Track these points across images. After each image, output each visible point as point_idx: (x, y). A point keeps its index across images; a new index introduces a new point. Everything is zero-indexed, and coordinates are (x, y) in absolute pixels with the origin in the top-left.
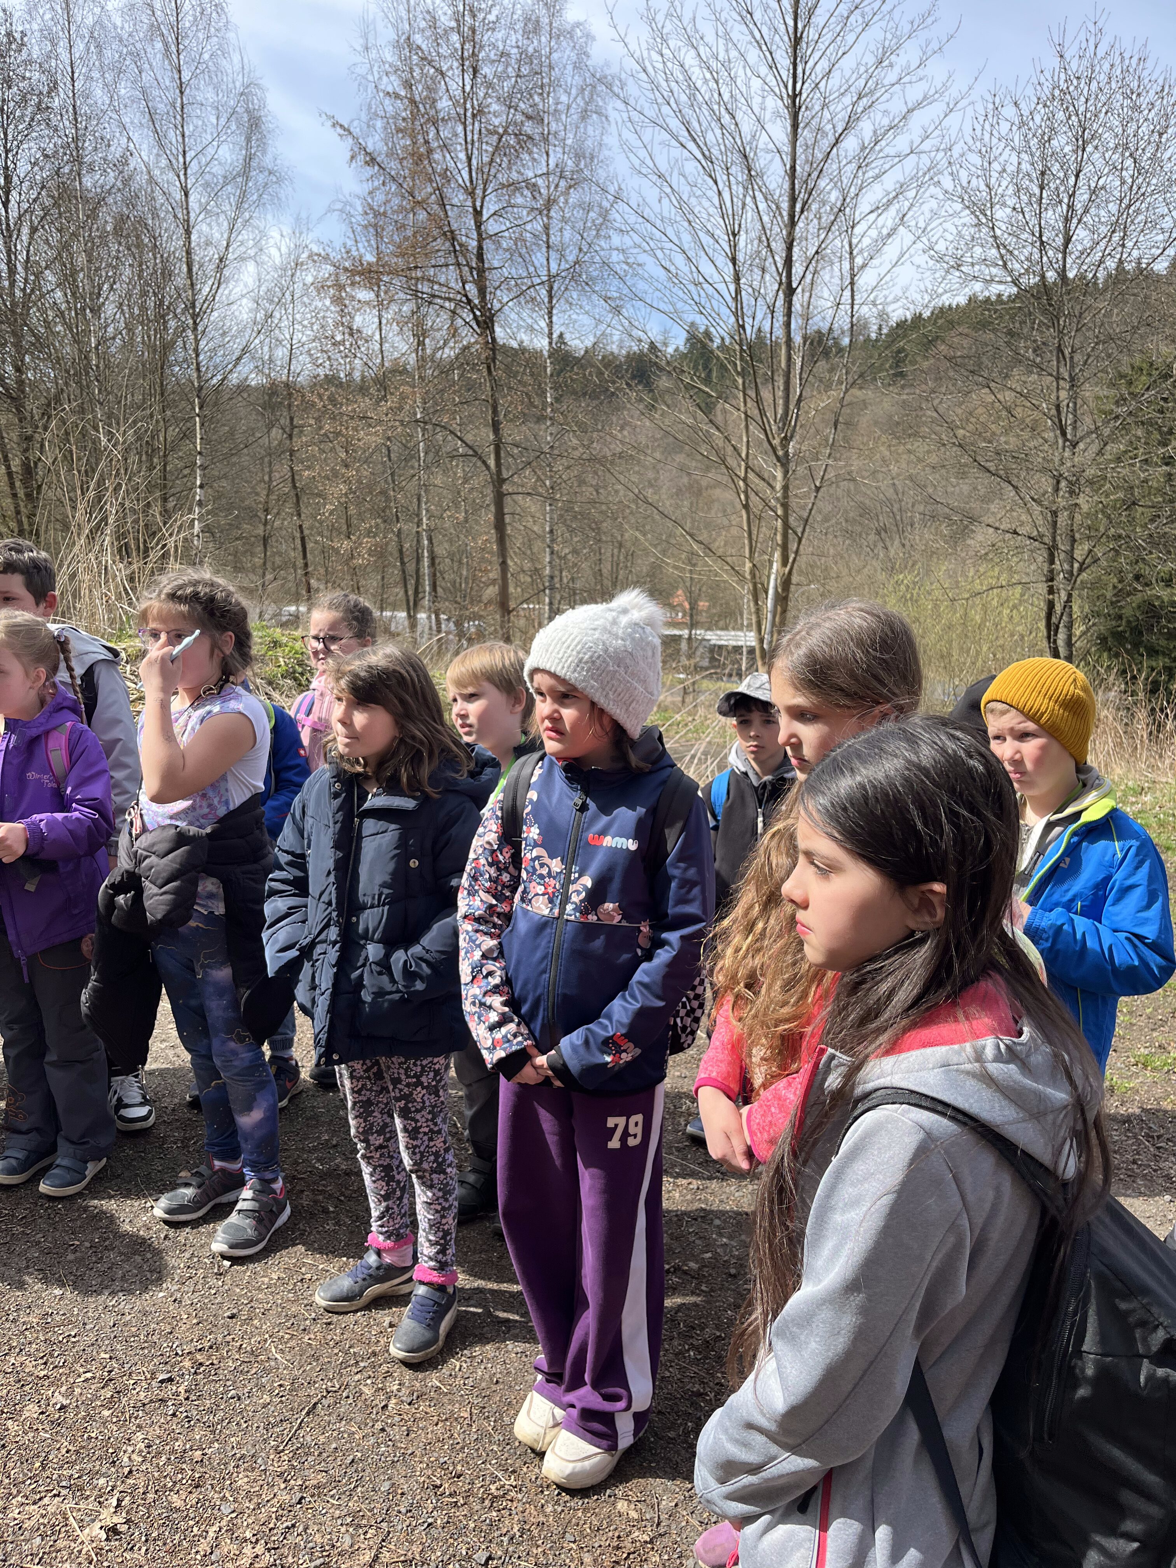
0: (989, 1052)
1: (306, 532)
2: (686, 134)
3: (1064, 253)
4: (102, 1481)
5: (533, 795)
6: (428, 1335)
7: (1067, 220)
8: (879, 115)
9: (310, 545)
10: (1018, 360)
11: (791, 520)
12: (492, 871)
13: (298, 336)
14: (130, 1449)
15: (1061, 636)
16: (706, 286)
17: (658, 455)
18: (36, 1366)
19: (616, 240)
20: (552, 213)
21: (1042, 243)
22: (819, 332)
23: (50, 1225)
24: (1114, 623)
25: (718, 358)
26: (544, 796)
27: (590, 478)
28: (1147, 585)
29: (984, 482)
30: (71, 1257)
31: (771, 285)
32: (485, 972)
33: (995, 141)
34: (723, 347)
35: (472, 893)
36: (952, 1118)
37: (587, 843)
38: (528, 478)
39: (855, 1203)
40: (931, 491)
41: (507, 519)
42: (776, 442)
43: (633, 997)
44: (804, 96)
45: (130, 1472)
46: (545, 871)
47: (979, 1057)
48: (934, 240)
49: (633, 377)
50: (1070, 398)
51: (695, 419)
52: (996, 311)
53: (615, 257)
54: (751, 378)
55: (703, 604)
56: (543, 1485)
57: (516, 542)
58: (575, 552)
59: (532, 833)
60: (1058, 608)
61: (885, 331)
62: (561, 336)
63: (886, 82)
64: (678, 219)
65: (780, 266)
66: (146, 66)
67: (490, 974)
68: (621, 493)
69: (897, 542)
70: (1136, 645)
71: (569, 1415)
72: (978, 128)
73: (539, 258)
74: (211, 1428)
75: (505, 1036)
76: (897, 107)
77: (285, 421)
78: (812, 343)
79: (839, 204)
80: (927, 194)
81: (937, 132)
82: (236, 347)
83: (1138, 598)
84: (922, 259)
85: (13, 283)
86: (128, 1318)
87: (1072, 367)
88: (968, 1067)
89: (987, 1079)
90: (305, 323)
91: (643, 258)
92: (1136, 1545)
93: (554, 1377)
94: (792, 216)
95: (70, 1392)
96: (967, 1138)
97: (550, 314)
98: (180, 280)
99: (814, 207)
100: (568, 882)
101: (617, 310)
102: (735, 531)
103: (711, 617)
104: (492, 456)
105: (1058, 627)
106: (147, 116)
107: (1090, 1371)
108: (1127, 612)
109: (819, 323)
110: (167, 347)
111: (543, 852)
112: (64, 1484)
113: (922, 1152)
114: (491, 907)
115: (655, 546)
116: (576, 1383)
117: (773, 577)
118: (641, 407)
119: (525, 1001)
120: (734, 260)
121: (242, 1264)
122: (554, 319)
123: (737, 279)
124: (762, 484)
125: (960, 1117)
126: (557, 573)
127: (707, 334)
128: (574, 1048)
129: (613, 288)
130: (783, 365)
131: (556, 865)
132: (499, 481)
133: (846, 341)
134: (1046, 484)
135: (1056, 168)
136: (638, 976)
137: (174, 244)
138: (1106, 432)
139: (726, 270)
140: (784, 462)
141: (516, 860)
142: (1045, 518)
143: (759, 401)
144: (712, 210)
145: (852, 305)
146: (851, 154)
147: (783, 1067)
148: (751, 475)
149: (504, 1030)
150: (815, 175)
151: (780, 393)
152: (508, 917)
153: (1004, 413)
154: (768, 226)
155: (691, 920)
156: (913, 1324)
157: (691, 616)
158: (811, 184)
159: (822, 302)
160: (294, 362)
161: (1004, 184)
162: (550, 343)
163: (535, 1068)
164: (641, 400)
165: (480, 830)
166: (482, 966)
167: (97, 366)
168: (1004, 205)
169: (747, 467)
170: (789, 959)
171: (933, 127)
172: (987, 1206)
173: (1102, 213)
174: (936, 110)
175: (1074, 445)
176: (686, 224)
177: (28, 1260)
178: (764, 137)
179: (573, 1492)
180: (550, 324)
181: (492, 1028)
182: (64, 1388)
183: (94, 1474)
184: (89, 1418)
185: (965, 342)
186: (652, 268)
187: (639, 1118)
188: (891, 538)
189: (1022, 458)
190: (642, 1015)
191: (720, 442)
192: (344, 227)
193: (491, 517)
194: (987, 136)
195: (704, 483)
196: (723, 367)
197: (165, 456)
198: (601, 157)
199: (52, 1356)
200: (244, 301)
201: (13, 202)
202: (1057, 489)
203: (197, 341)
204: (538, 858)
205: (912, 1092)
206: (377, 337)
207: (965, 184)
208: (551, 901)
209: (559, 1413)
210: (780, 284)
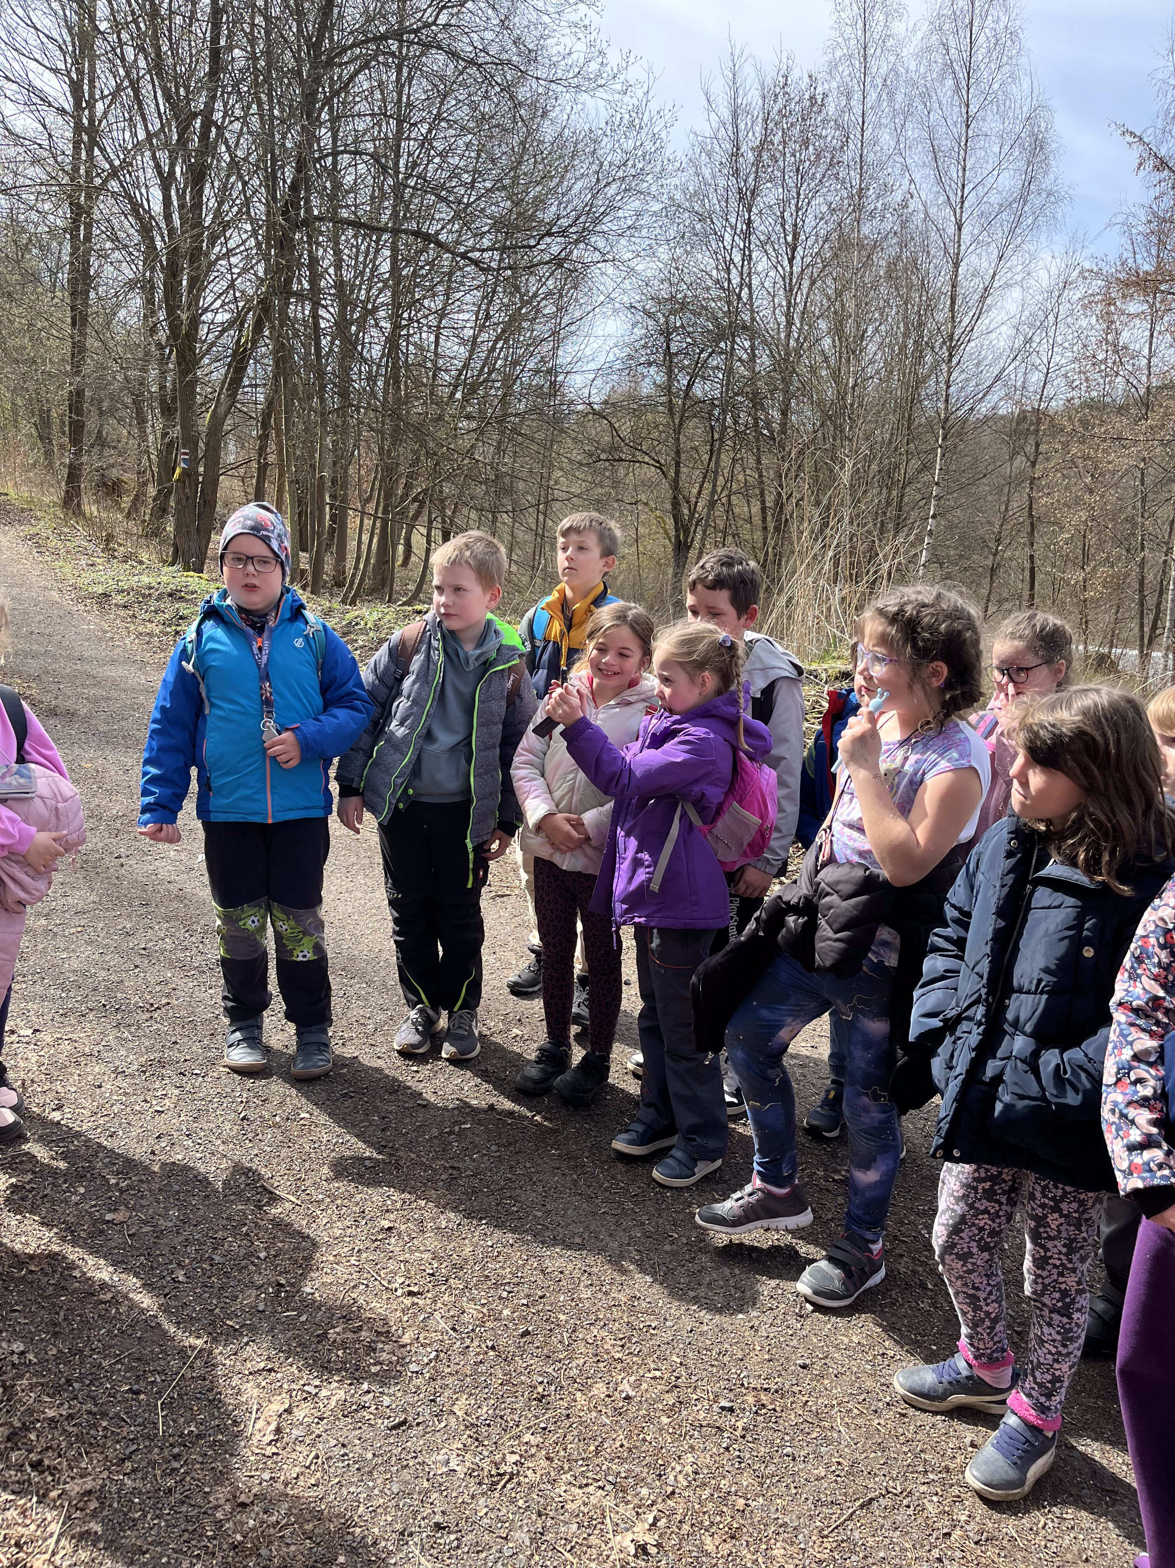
1: (1038, 563)
4: (645, 1491)
6: (1012, 1474)
9: (1039, 577)
13: (1057, 358)
14: (678, 1468)
18: (614, 1346)
23: (657, 1210)
30: (668, 1248)
32: (1133, 1077)
35: (1134, 977)
45: (673, 1493)
66: (936, 105)
67: (1140, 1081)
74: (761, 1478)
75: (1148, 1163)
77: (1030, 449)
82: (988, 376)
85: (788, 336)
86: (705, 1328)
90: (1066, 345)
95: (637, 1385)
98: (942, 315)
106: (931, 155)
110: (920, 382)
112: (610, 1478)
121: (825, 1314)
137: (941, 282)
149: (1146, 1155)
160: (1048, 386)
165: (1157, 902)
166: (1131, 1068)
167: (852, 405)
177: (630, 1237)
181: (1131, 1148)
182: (632, 1379)
183: (640, 1480)
184: (650, 1420)
192: (1124, 240)
197: (903, 488)
199: (630, 1340)
200: (1004, 328)
201: (798, 258)
203: (950, 374)
206: (1146, 352)
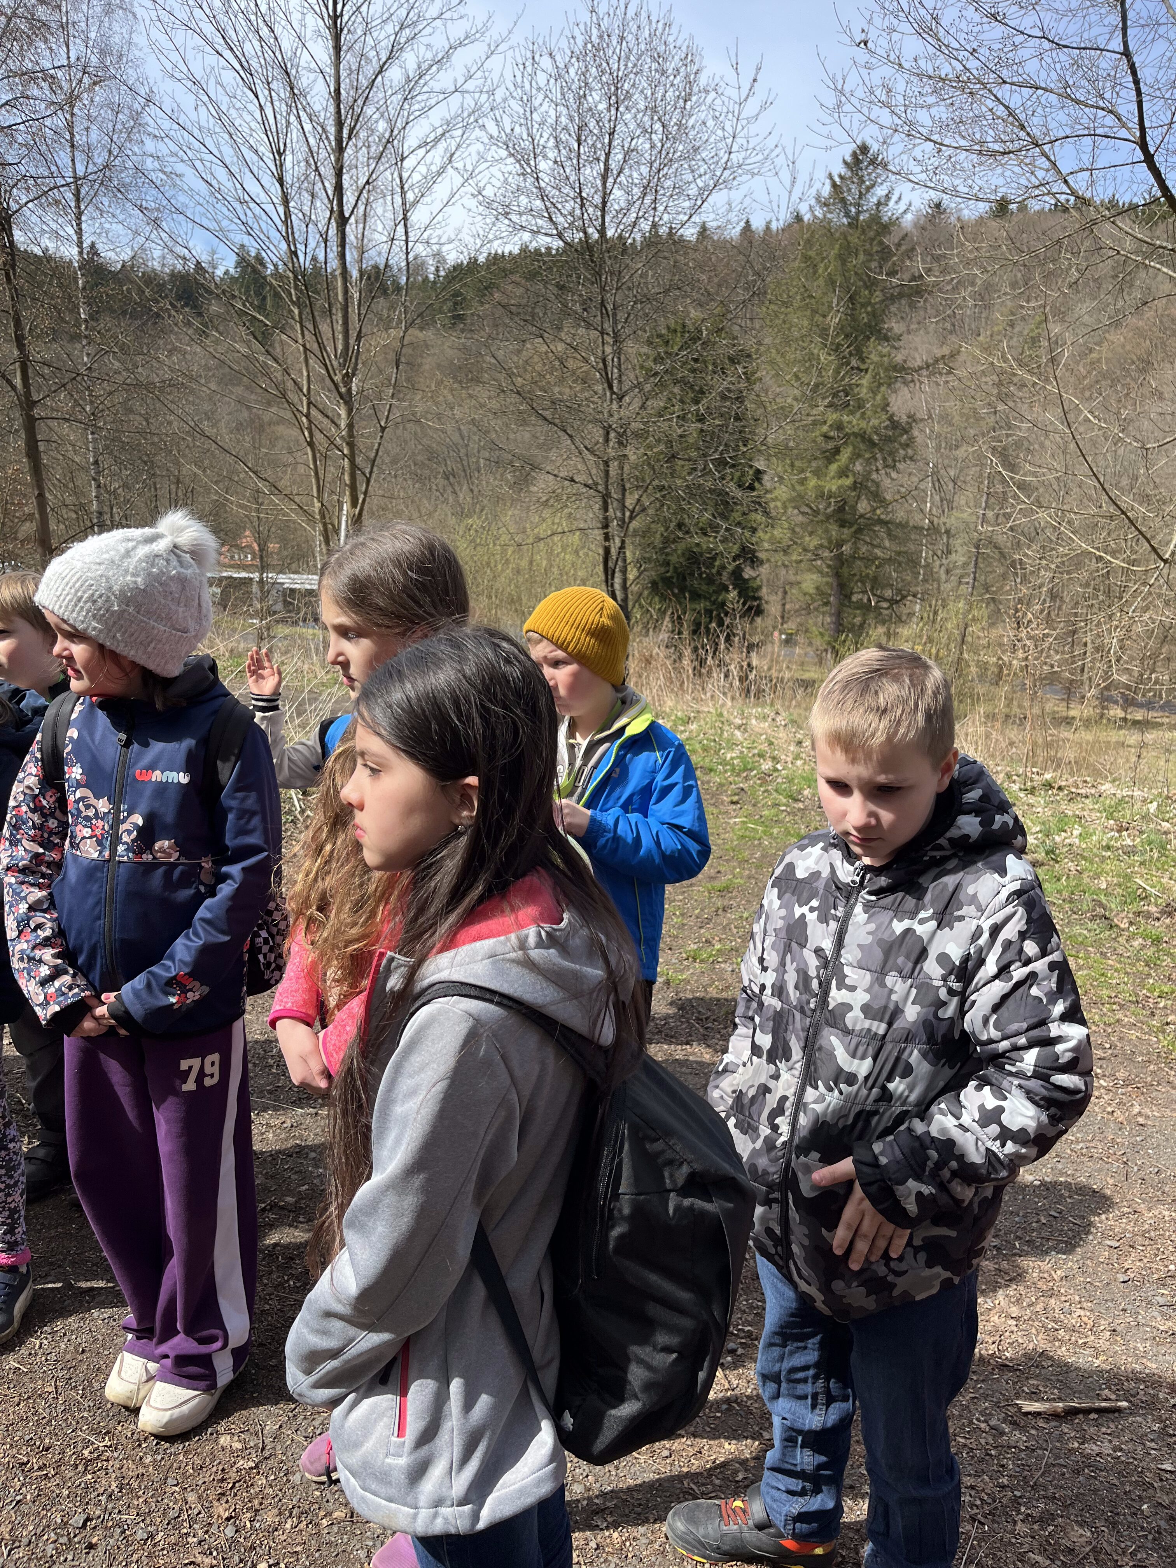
0: (532, 940)
2: (222, 41)
3: (603, 211)
5: (73, 733)
6: (1, 1319)
7: (605, 178)
8: (423, 49)
10: (566, 312)
11: (359, 460)
12: (35, 817)
15: (618, 581)
16: (252, 205)
17: (213, 386)
19: (150, 145)
20: (76, 110)
21: (582, 199)
22: (376, 267)
24: (663, 570)
25: (271, 285)
26: (85, 733)
27: (137, 405)
28: (687, 532)
29: (542, 430)
31: (322, 212)
33: (534, 92)
34: (276, 274)
35: (14, 843)
36: (498, 1004)
37: (135, 779)
38: (63, 401)
39: (413, 1093)
40: (493, 436)
41: (42, 446)
42: (338, 378)
43: (196, 934)
44: (345, 18)
46: (91, 813)
47: (523, 945)
48: (481, 184)
49: (179, 298)
50: (614, 352)
51: (250, 348)
52: (545, 263)
53: (150, 164)
54: (308, 310)
55: (273, 546)
56: (139, 1441)
57: (55, 474)
58: (125, 486)
59: (75, 773)
60: (614, 552)
61: (442, 273)
62: (93, 246)
63: (428, 16)
64: (217, 130)
65: (330, 193)
68: (175, 424)
69: (465, 487)
70: (682, 590)
71: (163, 1366)
72: (519, 75)
73: (63, 157)
75: (60, 989)
76: (440, 43)
78: (369, 278)
79: (387, 135)
80: (473, 137)
81: (479, 74)
83: (681, 546)
84: (472, 203)
87: (615, 322)
88: (513, 955)
89: (529, 964)
91: (180, 168)
92: (674, 1356)
93: (144, 1332)
94: (339, 140)
96: (513, 1021)
97: (79, 218)
99: (363, 134)
100: (117, 822)
101: (156, 223)
102: (301, 469)
103: (283, 559)
104: (18, 374)
105: (614, 572)
107: (626, 1211)
108: (674, 559)
109: (375, 257)
111: (88, 793)
113: (471, 1039)
114: (37, 856)
115: (216, 483)
116: (169, 1332)
117: (344, 518)
118: (190, 332)
119: (81, 952)
120: (281, 181)
122: (84, 226)
123: (286, 201)
124: (326, 421)
125: (505, 1002)
126: (106, 509)
127: (260, 260)
128: (136, 993)
129: (150, 198)
130: (340, 297)
131: (103, 805)
132: (28, 404)
133: (403, 280)
134: (598, 434)
135: (592, 124)
136: (202, 912)
138: (648, 387)
139: (273, 190)
140: (347, 399)
141: (62, 802)
142: (598, 467)
143: (317, 334)
144: (254, 125)
145: (407, 242)
146: (395, 83)
147: (354, 985)
148: (314, 412)
149: (57, 984)
150: (360, 102)
151: (339, 328)
152: (58, 866)
153: (557, 363)
154: (315, 149)
155: (254, 850)
156: (471, 1195)
157: (261, 557)
158: (357, 110)
159: (376, 236)
161: (545, 135)
162: (81, 253)
163: (96, 1019)
164: (189, 324)
168: (545, 157)
169: (309, 403)
170: (357, 880)
171: (475, 68)
172: (534, 1078)
173: (635, 175)
174: (477, 50)
175: (621, 398)
176: (226, 136)
178: (306, 56)
179: (171, 1439)
180: (79, 232)
181: (43, 983)
185: (519, 291)
186: (191, 180)
187: (216, 1057)
188: (459, 483)
189: (574, 408)
190: (206, 952)
191: (278, 375)
193: (21, 443)
194: (527, 85)
195: (266, 418)
196: (277, 295)
198: (131, 57)
202: (607, 440)
204: (82, 799)
205: (462, 983)
207: (508, 131)
208: (99, 843)
209: (153, 1366)
210: (332, 211)
